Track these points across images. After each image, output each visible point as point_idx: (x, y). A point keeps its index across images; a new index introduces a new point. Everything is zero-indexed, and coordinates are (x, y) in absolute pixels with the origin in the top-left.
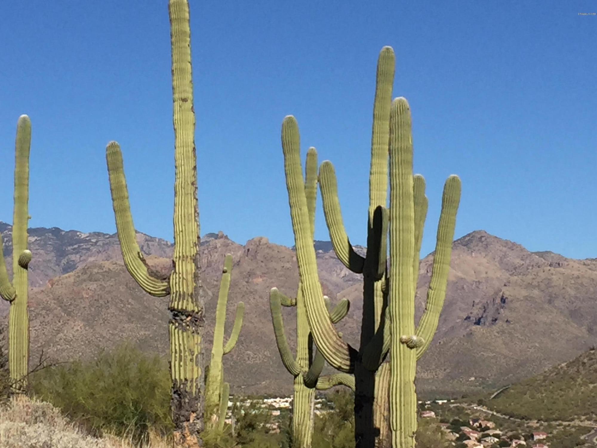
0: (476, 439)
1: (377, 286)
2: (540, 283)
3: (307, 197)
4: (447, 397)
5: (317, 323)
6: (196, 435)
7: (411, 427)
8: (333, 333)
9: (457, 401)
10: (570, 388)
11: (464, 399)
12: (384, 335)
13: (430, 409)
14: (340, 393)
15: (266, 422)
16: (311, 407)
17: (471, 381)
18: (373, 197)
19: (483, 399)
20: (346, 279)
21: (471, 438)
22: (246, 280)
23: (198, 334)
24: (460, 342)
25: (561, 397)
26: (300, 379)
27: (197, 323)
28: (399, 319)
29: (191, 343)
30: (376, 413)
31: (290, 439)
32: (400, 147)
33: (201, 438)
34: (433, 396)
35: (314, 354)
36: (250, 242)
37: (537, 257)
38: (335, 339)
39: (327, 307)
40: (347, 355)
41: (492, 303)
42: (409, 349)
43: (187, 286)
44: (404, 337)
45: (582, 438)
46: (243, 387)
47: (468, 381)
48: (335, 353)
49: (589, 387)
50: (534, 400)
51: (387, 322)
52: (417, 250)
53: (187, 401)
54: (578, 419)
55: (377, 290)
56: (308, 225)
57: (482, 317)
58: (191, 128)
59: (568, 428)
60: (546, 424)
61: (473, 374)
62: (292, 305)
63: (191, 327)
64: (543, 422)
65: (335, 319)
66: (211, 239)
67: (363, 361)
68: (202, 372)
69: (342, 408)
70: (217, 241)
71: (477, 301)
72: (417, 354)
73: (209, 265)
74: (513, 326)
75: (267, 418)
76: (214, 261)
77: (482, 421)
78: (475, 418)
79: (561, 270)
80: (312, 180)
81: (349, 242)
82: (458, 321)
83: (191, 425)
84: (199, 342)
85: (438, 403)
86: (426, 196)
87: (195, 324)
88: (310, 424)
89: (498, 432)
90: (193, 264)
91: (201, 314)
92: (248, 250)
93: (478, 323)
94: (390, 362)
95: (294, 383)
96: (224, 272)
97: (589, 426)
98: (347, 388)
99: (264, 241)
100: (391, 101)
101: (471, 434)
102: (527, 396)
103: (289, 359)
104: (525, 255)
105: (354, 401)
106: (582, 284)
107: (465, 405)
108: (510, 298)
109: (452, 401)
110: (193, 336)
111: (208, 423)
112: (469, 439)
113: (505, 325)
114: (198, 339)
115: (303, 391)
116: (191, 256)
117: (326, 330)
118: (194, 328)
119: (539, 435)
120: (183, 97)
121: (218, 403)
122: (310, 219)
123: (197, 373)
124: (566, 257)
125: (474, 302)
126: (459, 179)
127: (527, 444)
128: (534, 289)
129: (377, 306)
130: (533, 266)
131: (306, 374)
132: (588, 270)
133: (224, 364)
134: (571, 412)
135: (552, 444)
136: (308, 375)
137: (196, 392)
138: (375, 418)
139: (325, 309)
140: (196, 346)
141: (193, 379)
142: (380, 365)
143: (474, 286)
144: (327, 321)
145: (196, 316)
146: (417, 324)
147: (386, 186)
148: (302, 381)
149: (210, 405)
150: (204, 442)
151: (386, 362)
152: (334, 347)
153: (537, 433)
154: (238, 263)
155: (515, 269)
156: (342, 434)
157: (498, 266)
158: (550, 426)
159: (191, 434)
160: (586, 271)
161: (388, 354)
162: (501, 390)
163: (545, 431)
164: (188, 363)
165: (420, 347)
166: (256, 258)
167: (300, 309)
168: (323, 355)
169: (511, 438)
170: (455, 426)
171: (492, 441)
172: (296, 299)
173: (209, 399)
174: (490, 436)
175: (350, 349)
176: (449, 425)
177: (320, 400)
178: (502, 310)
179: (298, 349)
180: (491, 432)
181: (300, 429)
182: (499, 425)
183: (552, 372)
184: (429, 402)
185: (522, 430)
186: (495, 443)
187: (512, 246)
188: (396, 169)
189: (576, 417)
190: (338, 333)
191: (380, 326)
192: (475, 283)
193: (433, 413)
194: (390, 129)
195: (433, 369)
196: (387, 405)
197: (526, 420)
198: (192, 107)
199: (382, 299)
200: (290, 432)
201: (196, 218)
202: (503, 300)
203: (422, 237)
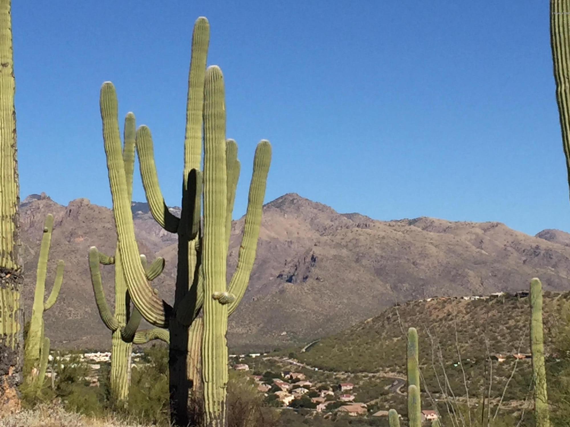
0: (287, 390)
1: (191, 245)
2: (348, 243)
3: (124, 161)
4: (260, 351)
5: (133, 280)
6: (15, 387)
7: (222, 379)
8: (149, 290)
9: (269, 354)
10: (374, 341)
11: (277, 353)
12: (198, 291)
13: (243, 363)
14: (156, 347)
15: (85, 375)
16: (128, 361)
17: (283, 335)
18: (187, 160)
19: (294, 352)
20: (165, 239)
21: (283, 389)
22: (68, 239)
23: (17, 290)
24: (273, 298)
25: (367, 350)
26: (118, 333)
27: (16, 280)
28: (212, 277)
29: (10, 299)
30: (190, 365)
31: (108, 390)
32: (213, 114)
33: (20, 391)
34: (247, 350)
35: (131, 311)
36: (71, 203)
37: (346, 218)
38: (150, 295)
39: (143, 265)
40: (162, 311)
41: (303, 261)
42: (220, 305)
43: (7, 245)
44: (216, 293)
45: (387, 388)
46: (64, 342)
47: (280, 335)
48: (150, 309)
49: (393, 340)
50: (342, 353)
51: (200, 279)
52: (229, 210)
53: (6, 355)
54: (382, 370)
55: (191, 248)
56: (125, 187)
57: (294, 275)
58: (11, 92)
59: (373, 379)
60: (353, 375)
61: (285, 328)
62: (110, 264)
63: (10, 284)
64: (350, 374)
65: (150, 277)
66: (34, 200)
67: (177, 316)
68: (21, 327)
69: (158, 362)
70: (39, 202)
71: (289, 260)
72: (229, 310)
73: (32, 224)
74: (322, 283)
75: (86, 372)
76: (37, 221)
77: (293, 373)
78: (287, 370)
79: (368, 230)
80: (130, 143)
81: (164, 203)
82: (271, 278)
83: (10, 379)
84: (18, 298)
85: (252, 356)
86: (238, 160)
87: (15, 282)
88: (127, 377)
89: (308, 383)
90: (13, 224)
91: (20, 271)
92: (70, 211)
93: (290, 280)
94: (202, 317)
95: (112, 338)
96: (45, 231)
97: (392, 377)
98: (163, 342)
99: (85, 203)
100: (206, 69)
101: (283, 385)
102: (336, 349)
103: (107, 315)
104: (334, 216)
105: (168, 354)
106: (387, 244)
107: (276, 358)
108: (320, 257)
109: (265, 354)
110: (13, 293)
111: (28, 377)
112: (281, 390)
113: (315, 282)
114: (17, 295)
115: (120, 346)
116: (10, 216)
117: (142, 287)
118: (13, 285)
119: (346, 386)
120: (3, 63)
121: (38, 357)
122: (127, 181)
123: (17, 328)
124: (372, 218)
125: (286, 261)
126: (270, 143)
127: (335, 394)
128: (343, 249)
129: (191, 264)
130: (341, 227)
131: (124, 329)
132: (393, 231)
133: (45, 320)
134: (377, 364)
135: (358, 394)
136: (125, 331)
137: (15, 347)
138: (188, 370)
139: (141, 267)
140: (15, 303)
141: (12, 334)
142: (194, 320)
143: (286, 246)
144: (143, 279)
145: (16, 273)
146: (228, 281)
147: (200, 150)
148: (120, 336)
149: (30, 360)
150: (24, 395)
151: (200, 317)
152: (149, 303)
153: (345, 384)
154: (61, 223)
155: (325, 229)
156: (158, 386)
157: (310, 227)
158: (356, 377)
159: (10, 387)
160: (391, 232)
161: (202, 310)
162: (311, 344)
163: (352, 382)
164: (7, 319)
165: (231, 303)
166: (78, 218)
167: (118, 267)
168: (139, 310)
169: (320, 389)
170: (268, 378)
171: (302, 392)
172: (114, 257)
173: (29, 354)
174: (301, 387)
175: (165, 305)
176: (262, 377)
177: (138, 354)
178: (313, 268)
179: (116, 305)
180: (301, 384)
181: (118, 381)
182: (309, 376)
183: (359, 327)
184: (243, 356)
185: (330, 381)
186: (305, 394)
187: (322, 208)
188: (209, 133)
189: (381, 368)
190: (153, 290)
191: (193, 283)
192: (287, 243)
193: (247, 366)
194: (204, 96)
195: (247, 325)
196: (200, 358)
197: (335, 372)
198: (12, 73)
199: (196, 257)
200: (108, 384)
201: (16, 179)
202: (313, 259)
203: (235, 198)
